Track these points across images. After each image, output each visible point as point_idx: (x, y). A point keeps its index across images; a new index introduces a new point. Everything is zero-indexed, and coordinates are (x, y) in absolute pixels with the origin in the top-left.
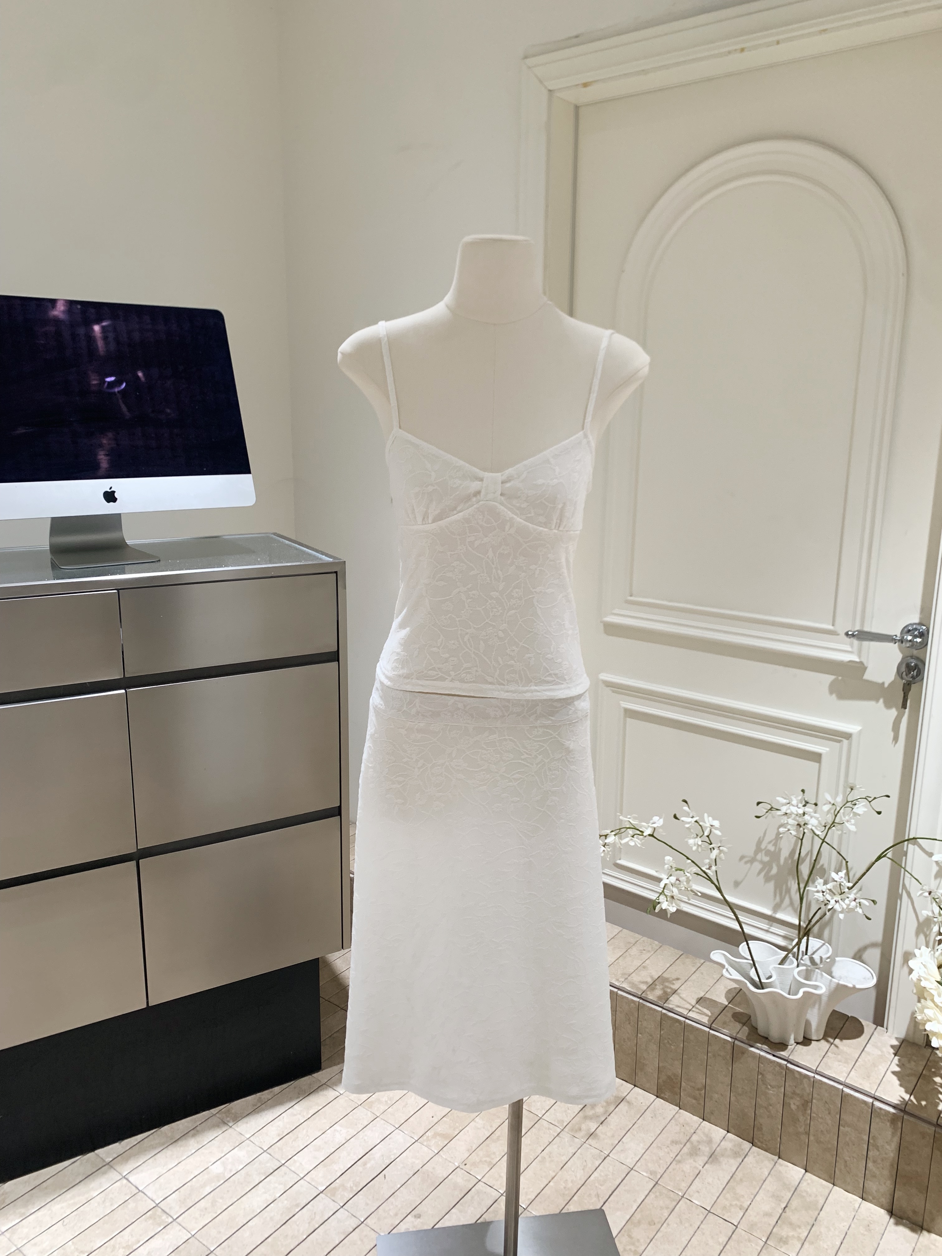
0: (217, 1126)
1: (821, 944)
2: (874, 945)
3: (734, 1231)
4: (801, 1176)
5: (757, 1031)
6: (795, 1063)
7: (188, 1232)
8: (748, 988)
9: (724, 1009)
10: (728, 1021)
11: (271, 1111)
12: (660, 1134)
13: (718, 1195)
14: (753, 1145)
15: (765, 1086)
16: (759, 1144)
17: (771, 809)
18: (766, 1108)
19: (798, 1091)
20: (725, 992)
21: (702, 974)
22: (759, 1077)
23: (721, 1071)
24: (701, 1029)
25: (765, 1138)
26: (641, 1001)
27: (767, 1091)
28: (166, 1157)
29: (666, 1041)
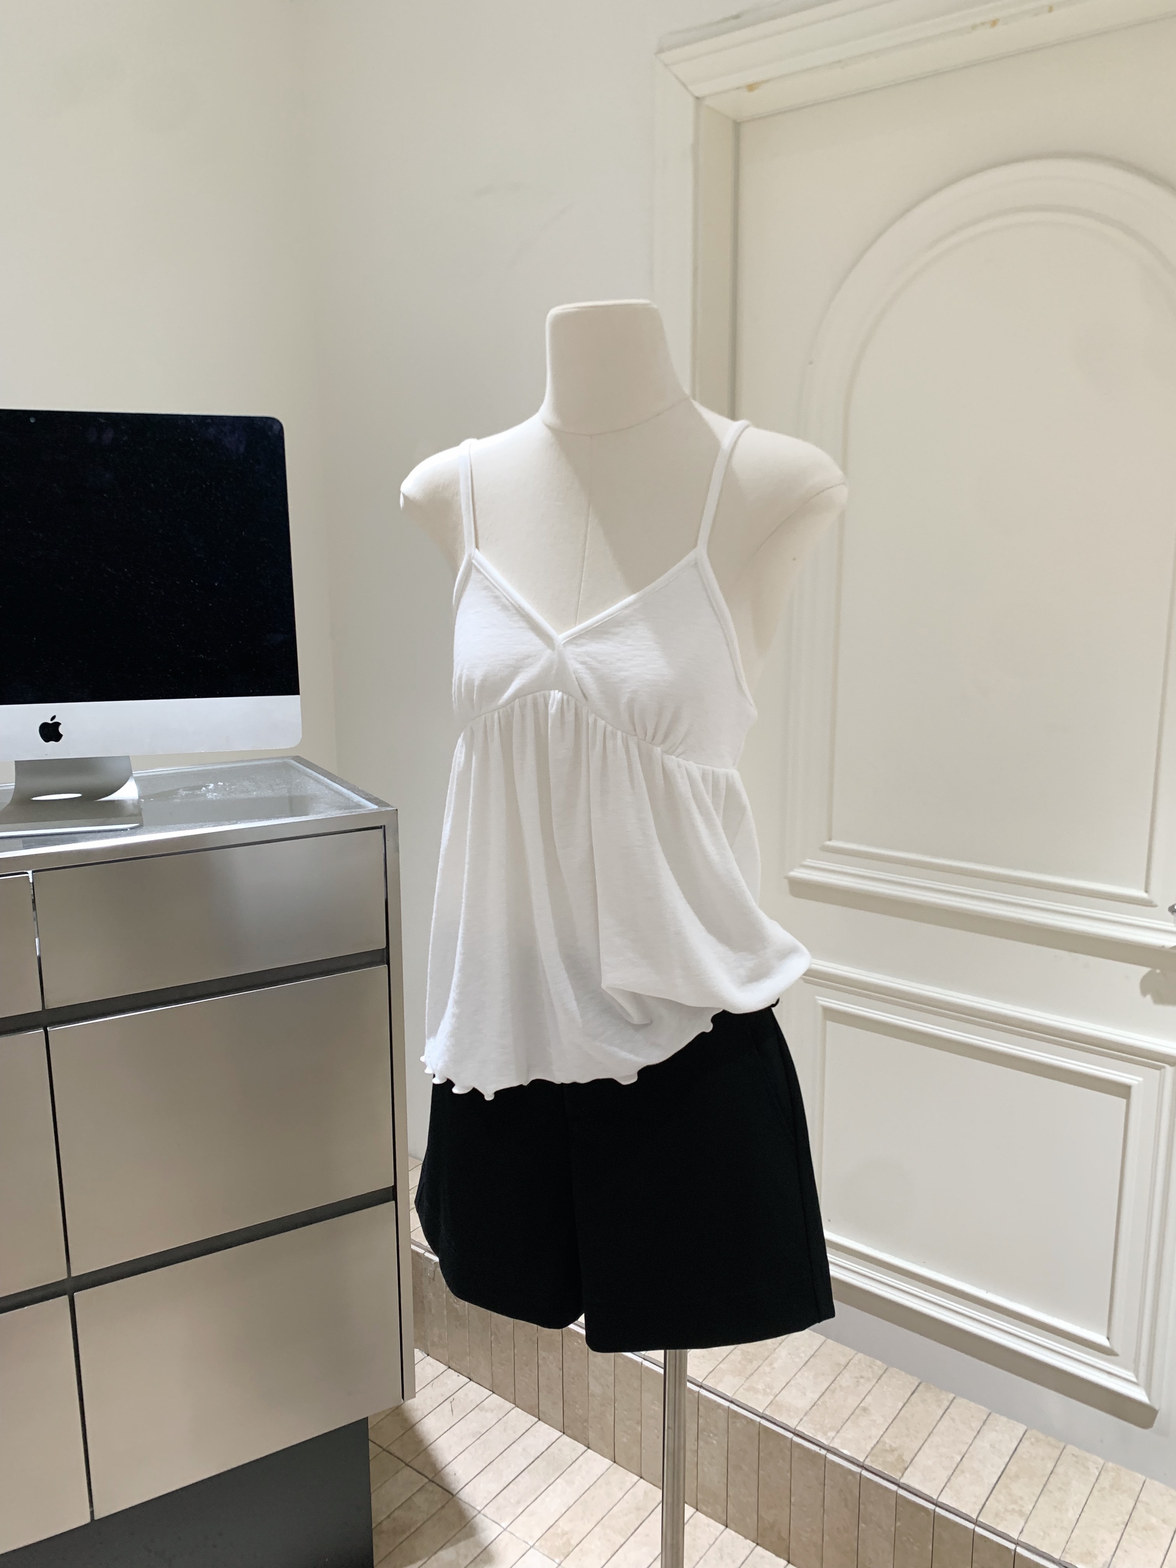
21: (953, 1420)
24: (961, 1525)
26: (865, 1473)
29: (905, 1538)
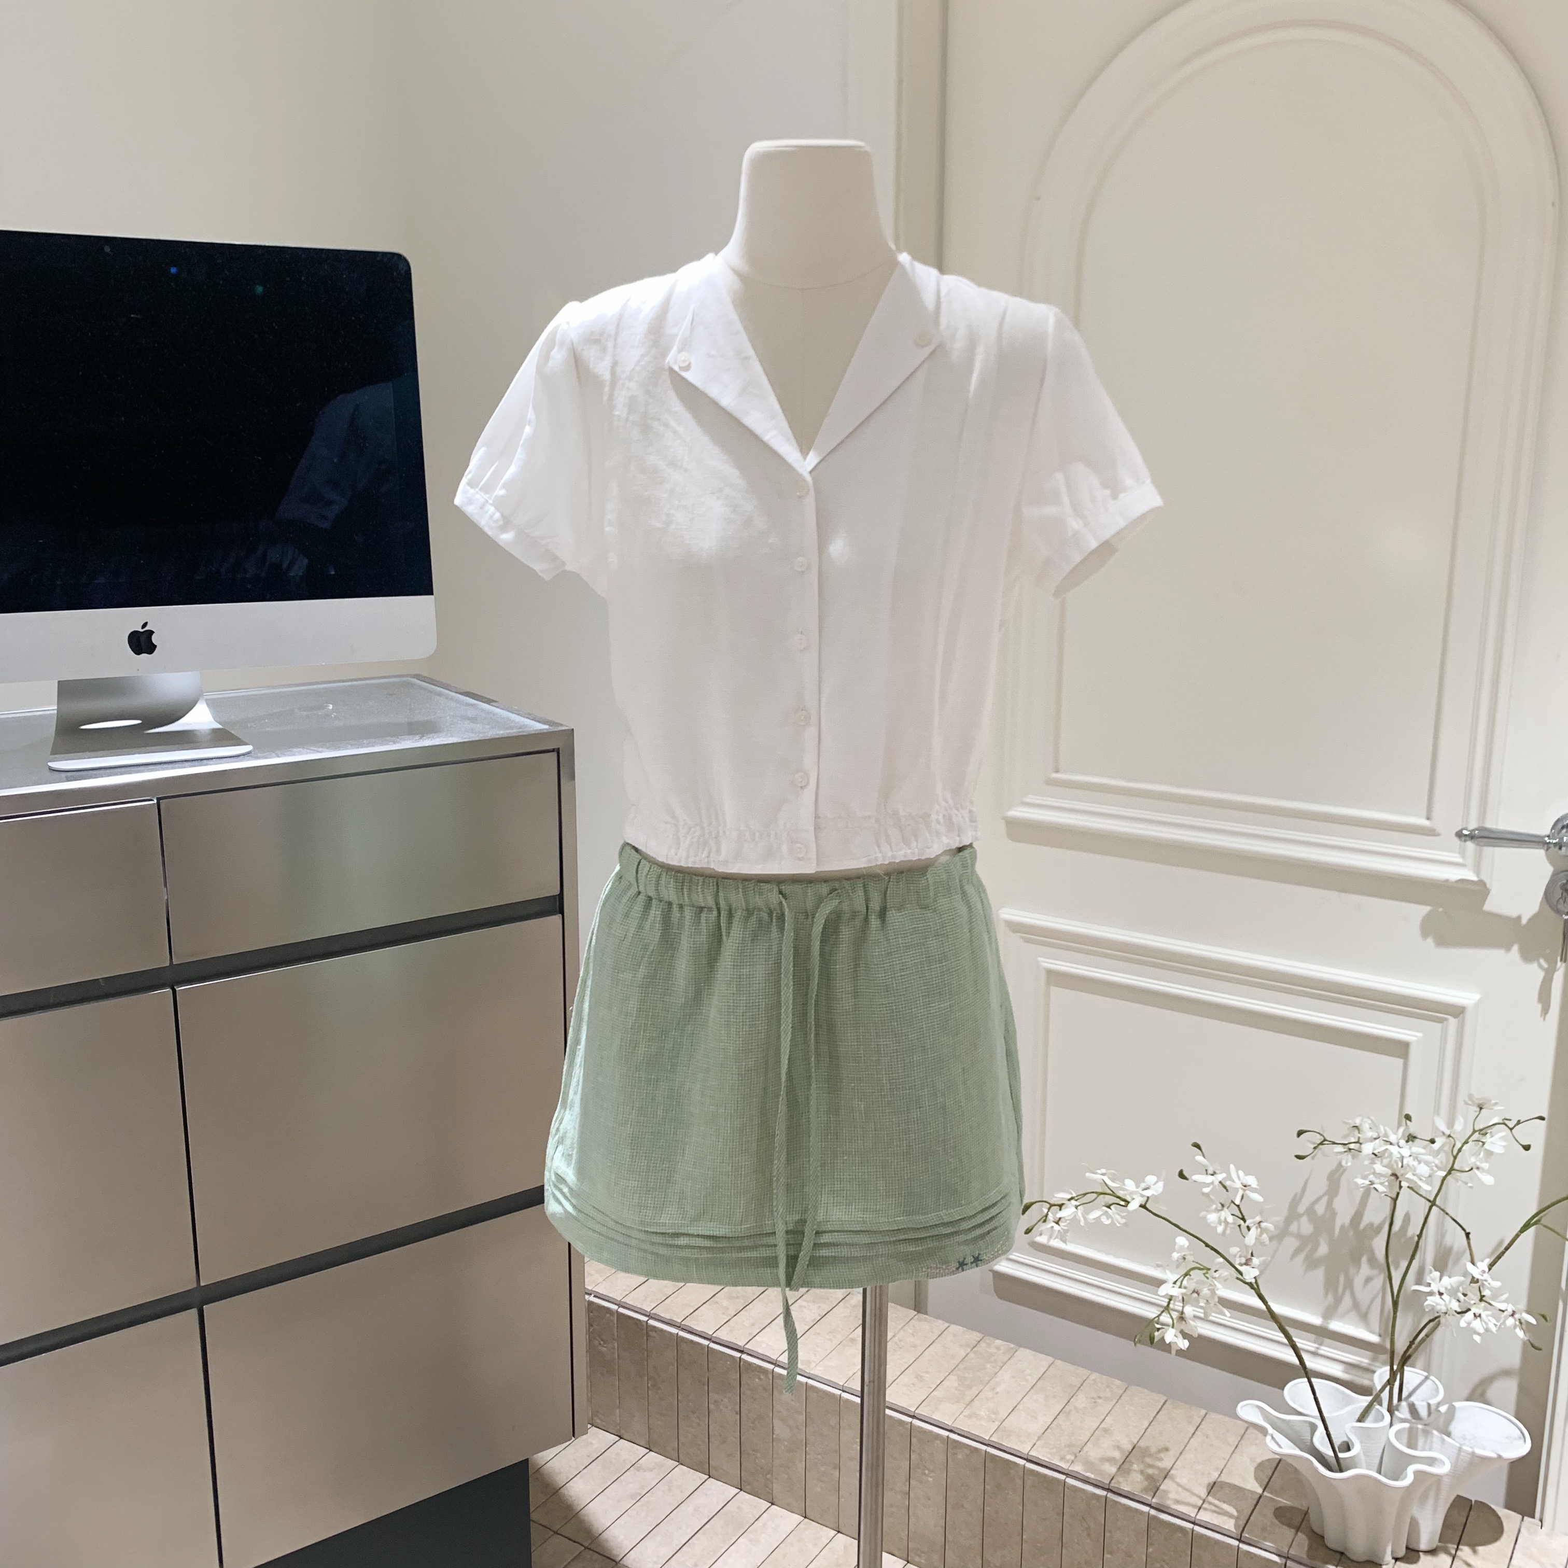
1: (1423, 1378)
2: (1506, 1373)
5: (1324, 1541)
8: (1316, 1470)
9: (1257, 1502)
10: (1269, 1524)
17: (1321, 1144)
20: (1252, 1470)
24: (1223, 1542)
26: (1110, 1495)
29: (1158, 1565)
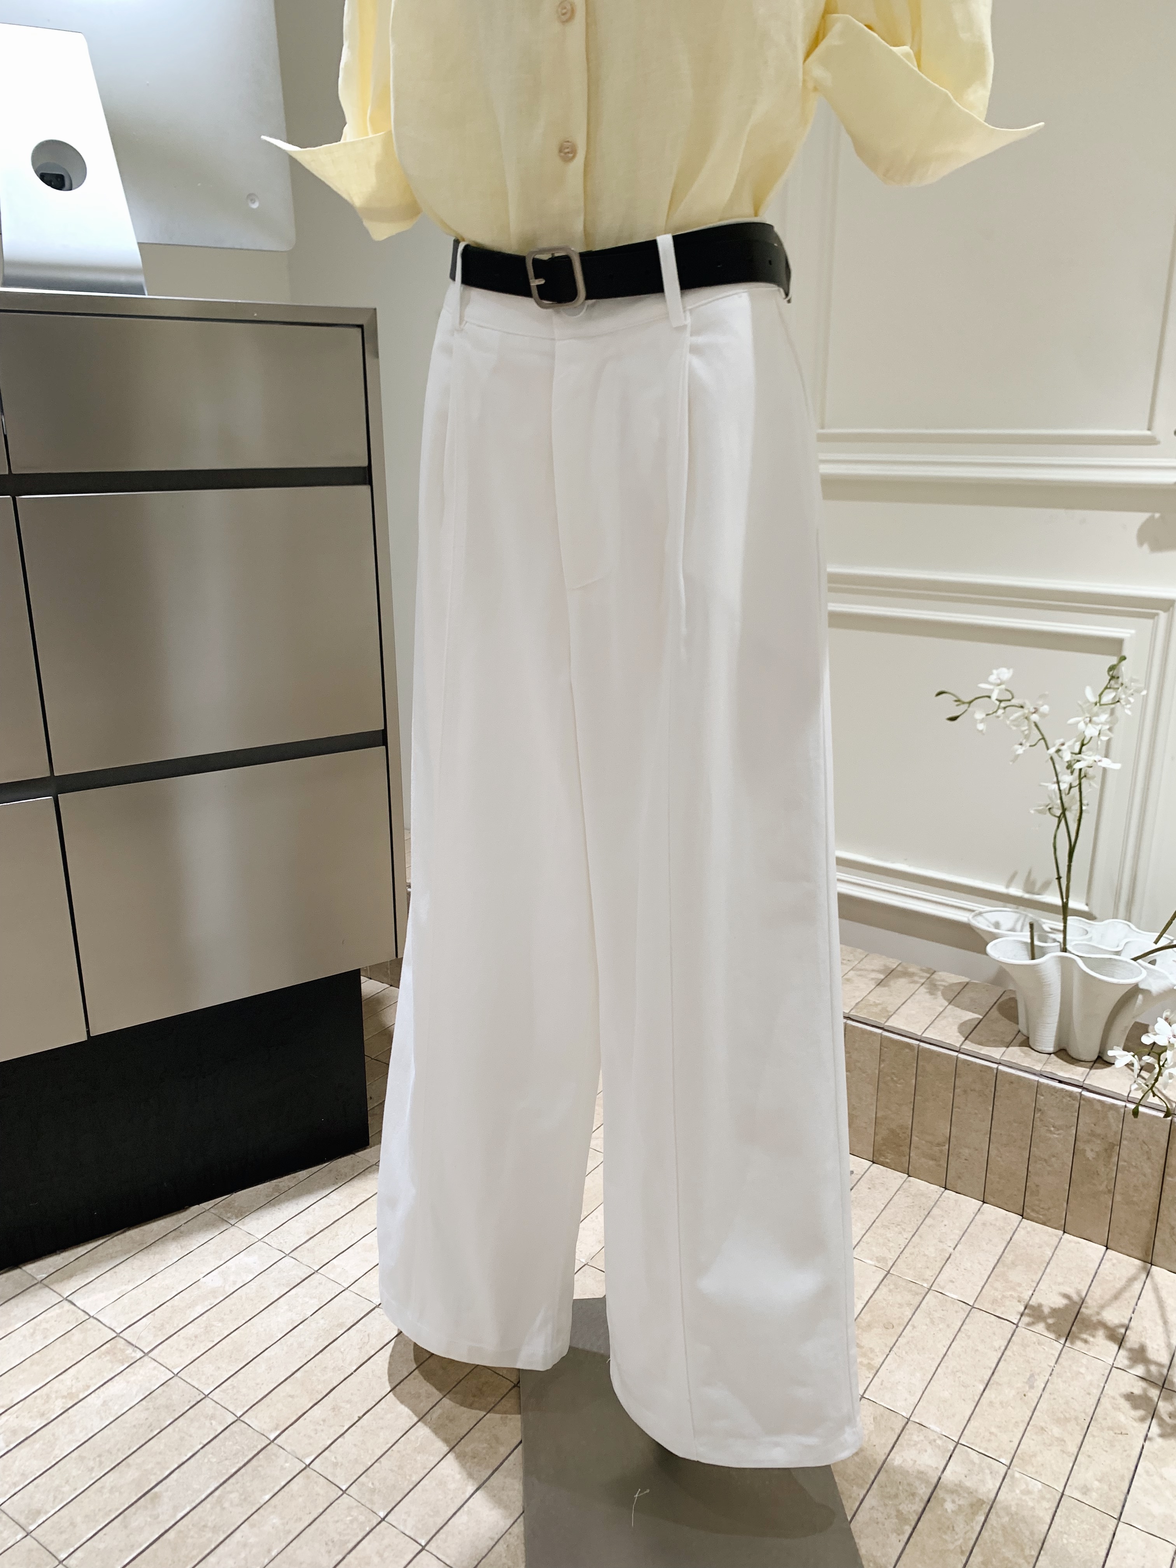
0: (209, 1225)
3: (1015, 1331)
4: (1102, 1255)
6: (1094, 1089)
7: (167, 1370)
11: (295, 1202)
12: (884, 1209)
13: (983, 1284)
14: (1023, 1218)
15: (1046, 1128)
16: (1033, 1215)
18: (1045, 1160)
19: (1099, 1130)
22: (1036, 1116)
23: (976, 1114)
24: (945, 1054)
25: (1042, 1206)
27: (1049, 1135)
28: (133, 1269)
29: (889, 1078)
